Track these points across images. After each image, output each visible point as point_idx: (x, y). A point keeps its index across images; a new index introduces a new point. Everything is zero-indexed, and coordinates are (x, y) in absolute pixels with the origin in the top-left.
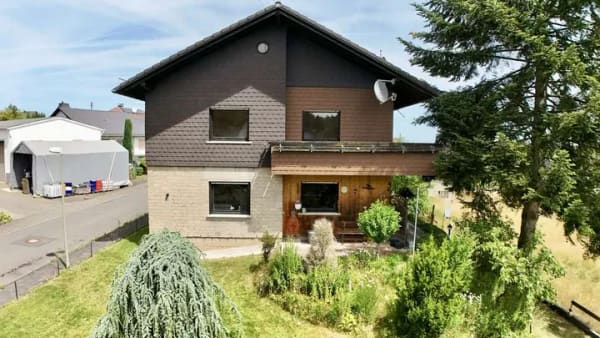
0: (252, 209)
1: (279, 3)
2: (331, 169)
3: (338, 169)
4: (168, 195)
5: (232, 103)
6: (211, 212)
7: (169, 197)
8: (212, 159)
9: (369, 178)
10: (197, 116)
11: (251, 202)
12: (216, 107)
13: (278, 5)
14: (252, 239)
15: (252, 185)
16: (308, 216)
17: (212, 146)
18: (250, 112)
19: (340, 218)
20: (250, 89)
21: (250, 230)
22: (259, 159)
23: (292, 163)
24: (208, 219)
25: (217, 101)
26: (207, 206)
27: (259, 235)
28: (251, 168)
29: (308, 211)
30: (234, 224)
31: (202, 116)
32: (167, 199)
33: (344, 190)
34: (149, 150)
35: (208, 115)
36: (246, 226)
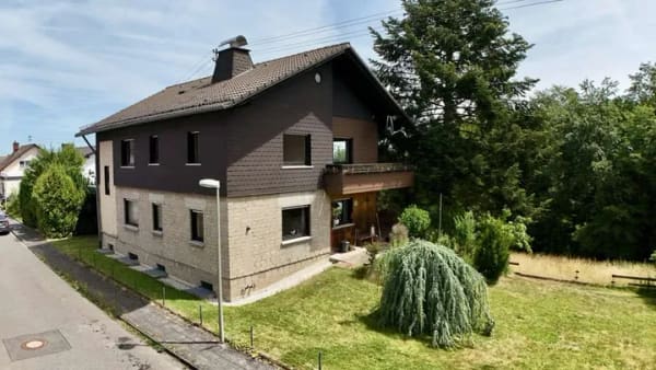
0: (313, 230)
4: (248, 229)
5: (299, 129)
6: (284, 240)
7: (250, 231)
8: (286, 185)
10: (273, 140)
11: (312, 224)
12: (288, 132)
14: (311, 258)
15: (312, 210)
16: (339, 229)
17: (285, 172)
18: (312, 138)
19: (354, 228)
20: (311, 116)
21: (311, 251)
22: (317, 182)
24: (283, 247)
25: (289, 127)
26: (280, 233)
27: (317, 253)
28: (312, 191)
29: (340, 224)
30: (301, 247)
31: (278, 141)
32: (247, 233)
33: (356, 203)
34: (233, 178)
35: (282, 140)
36: (308, 248)
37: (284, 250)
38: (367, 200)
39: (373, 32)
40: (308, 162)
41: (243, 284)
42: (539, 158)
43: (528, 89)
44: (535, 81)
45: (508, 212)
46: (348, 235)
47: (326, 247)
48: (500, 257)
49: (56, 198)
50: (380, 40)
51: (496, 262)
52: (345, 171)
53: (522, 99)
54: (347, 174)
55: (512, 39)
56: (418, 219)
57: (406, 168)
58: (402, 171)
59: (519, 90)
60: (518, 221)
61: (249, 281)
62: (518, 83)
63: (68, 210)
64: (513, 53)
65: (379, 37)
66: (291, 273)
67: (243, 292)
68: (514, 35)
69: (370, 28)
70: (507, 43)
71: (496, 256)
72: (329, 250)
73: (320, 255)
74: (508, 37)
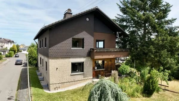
0: (85, 70)
1: (97, 7)
2: (108, 56)
3: (110, 56)
4: (57, 68)
5: (79, 36)
6: (72, 73)
7: (58, 69)
8: (73, 55)
9: (111, 58)
10: (68, 40)
11: (84, 68)
12: (74, 37)
13: (97, 8)
14: (84, 80)
15: (84, 63)
16: (97, 71)
17: (73, 50)
18: (84, 39)
19: (105, 70)
20: (84, 32)
21: (84, 77)
22: (86, 54)
23: (100, 55)
24: (71, 75)
25: (74, 35)
26: (71, 71)
27: (86, 78)
28: (84, 57)
29: (97, 69)
30: (80, 76)
31: (70, 40)
32: (56, 70)
33: (105, 62)
34: (50, 52)
35: (71, 40)
36: (82, 76)
37: (72, 77)
38: (111, 61)
39: (118, 5)
40: (83, 48)
41: (55, 86)
42: (177, 47)
43: (173, 22)
44: (175, 19)
45: (162, 68)
46: (102, 73)
47: (90, 76)
48: (153, 87)
49: (31, 56)
50: (120, 7)
51: (151, 88)
52: (95, 51)
53: (171, 26)
54: (96, 52)
55: (165, 4)
56: (125, 69)
57: (124, 50)
58: (122, 51)
59: (170, 23)
60: (165, 72)
61: (57, 86)
62: (169, 20)
63: (34, 59)
64: (166, 9)
65: (120, 6)
66: (75, 84)
67: (55, 89)
68: (166, 2)
69: (117, 4)
70: (164, 6)
71: (151, 86)
72: (92, 77)
73: (88, 79)
74: (164, 3)
